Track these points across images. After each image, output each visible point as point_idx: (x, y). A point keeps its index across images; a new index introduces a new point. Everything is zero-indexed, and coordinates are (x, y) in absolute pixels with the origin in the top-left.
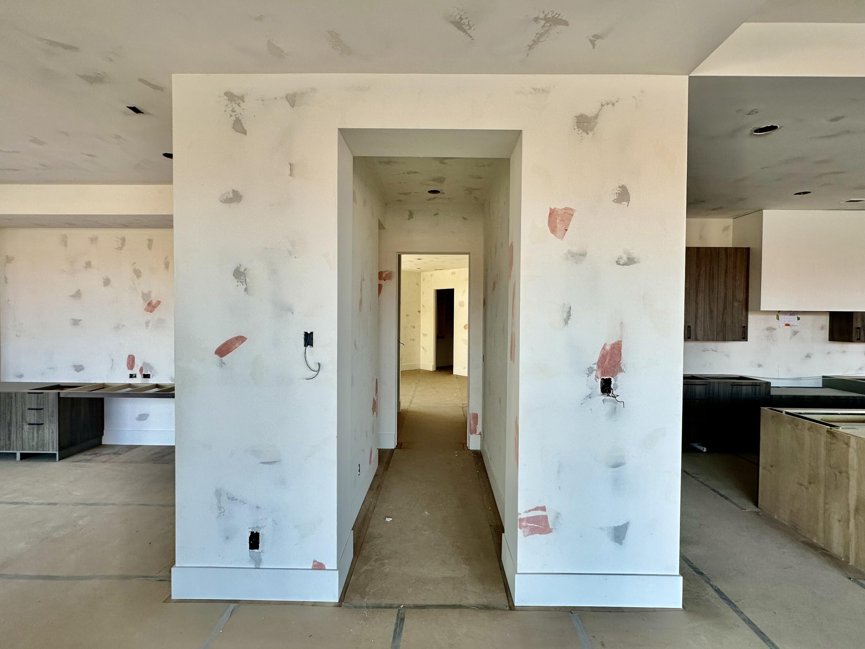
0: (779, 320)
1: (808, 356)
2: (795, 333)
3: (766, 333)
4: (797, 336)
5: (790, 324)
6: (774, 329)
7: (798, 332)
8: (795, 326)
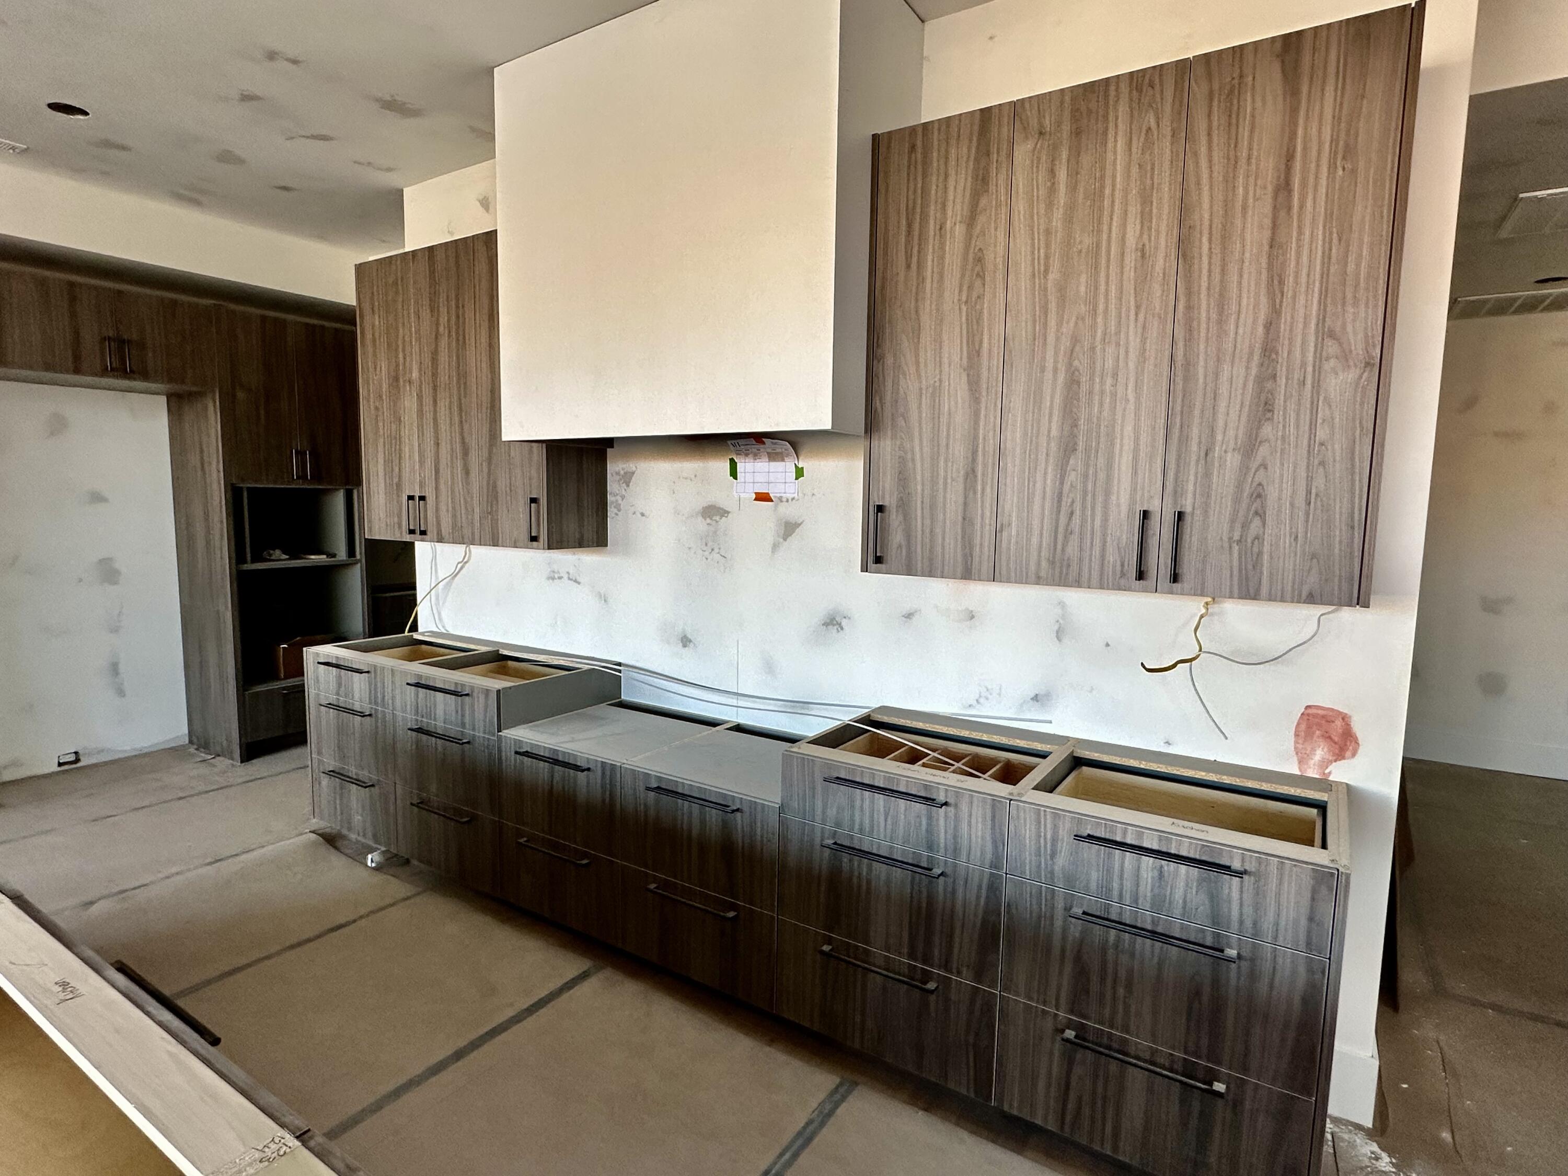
0: (736, 478)
1: (833, 622)
2: (789, 528)
3: (701, 525)
4: (794, 539)
5: (771, 495)
6: (724, 513)
7: (797, 525)
8: (787, 501)
